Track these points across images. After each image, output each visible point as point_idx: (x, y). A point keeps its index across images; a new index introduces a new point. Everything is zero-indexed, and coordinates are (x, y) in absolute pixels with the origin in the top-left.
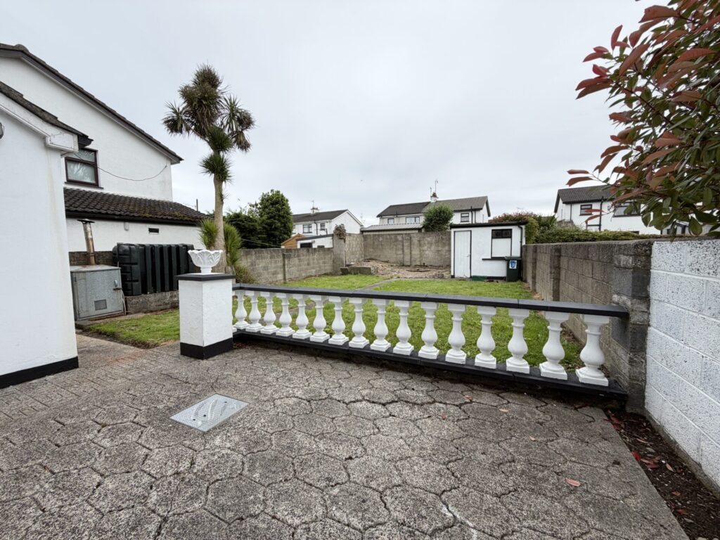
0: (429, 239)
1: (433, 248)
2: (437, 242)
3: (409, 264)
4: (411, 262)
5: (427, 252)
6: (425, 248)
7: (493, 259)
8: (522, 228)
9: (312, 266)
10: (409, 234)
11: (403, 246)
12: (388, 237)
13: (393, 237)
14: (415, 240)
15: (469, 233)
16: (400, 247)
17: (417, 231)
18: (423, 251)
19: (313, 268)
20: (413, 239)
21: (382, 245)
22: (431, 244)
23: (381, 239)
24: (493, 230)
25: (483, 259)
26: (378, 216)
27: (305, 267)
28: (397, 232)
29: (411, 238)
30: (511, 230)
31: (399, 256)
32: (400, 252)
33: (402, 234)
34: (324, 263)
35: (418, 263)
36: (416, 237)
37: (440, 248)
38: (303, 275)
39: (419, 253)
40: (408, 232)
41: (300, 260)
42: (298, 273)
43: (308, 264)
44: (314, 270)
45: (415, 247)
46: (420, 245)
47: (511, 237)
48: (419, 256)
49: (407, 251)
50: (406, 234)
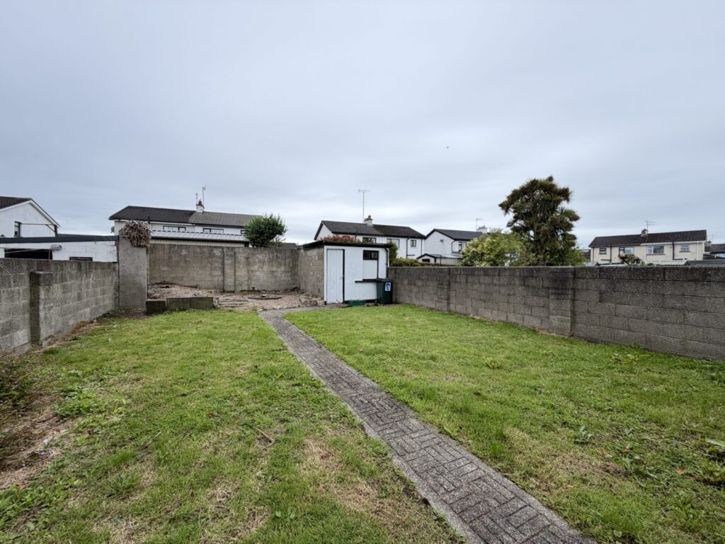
0: (260, 257)
1: (265, 268)
2: (271, 261)
3: (232, 289)
4: (235, 286)
5: (258, 274)
6: (256, 267)
7: (365, 281)
8: (387, 251)
9: (85, 300)
10: (233, 248)
11: (223, 264)
12: (198, 250)
13: (206, 250)
14: (241, 257)
15: (342, 252)
16: (218, 265)
17: (242, 246)
18: (252, 271)
19: (87, 305)
20: (238, 255)
21: (186, 261)
22: (263, 263)
23: (184, 252)
24: (364, 251)
25: (356, 282)
26: (112, 218)
27: (75, 303)
28: (214, 245)
29: (235, 253)
30: (377, 252)
31: (216, 279)
32: (218, 273)
33: (223, 248)
34: (103, 293)
35: (245, 288)
36: (242, 254)
37: (274, 269)
38: (71, 322)
39: (246, 274)
40: (232, 245)
41: (65, 289)
42: (60, 320)
43: (79, 298)
44: (88, 310)
45: (241, 266)
46: (248, 264)
47: (377, 259)
48: (246, 279)
49: (229, 271)
50: (228, 248)
